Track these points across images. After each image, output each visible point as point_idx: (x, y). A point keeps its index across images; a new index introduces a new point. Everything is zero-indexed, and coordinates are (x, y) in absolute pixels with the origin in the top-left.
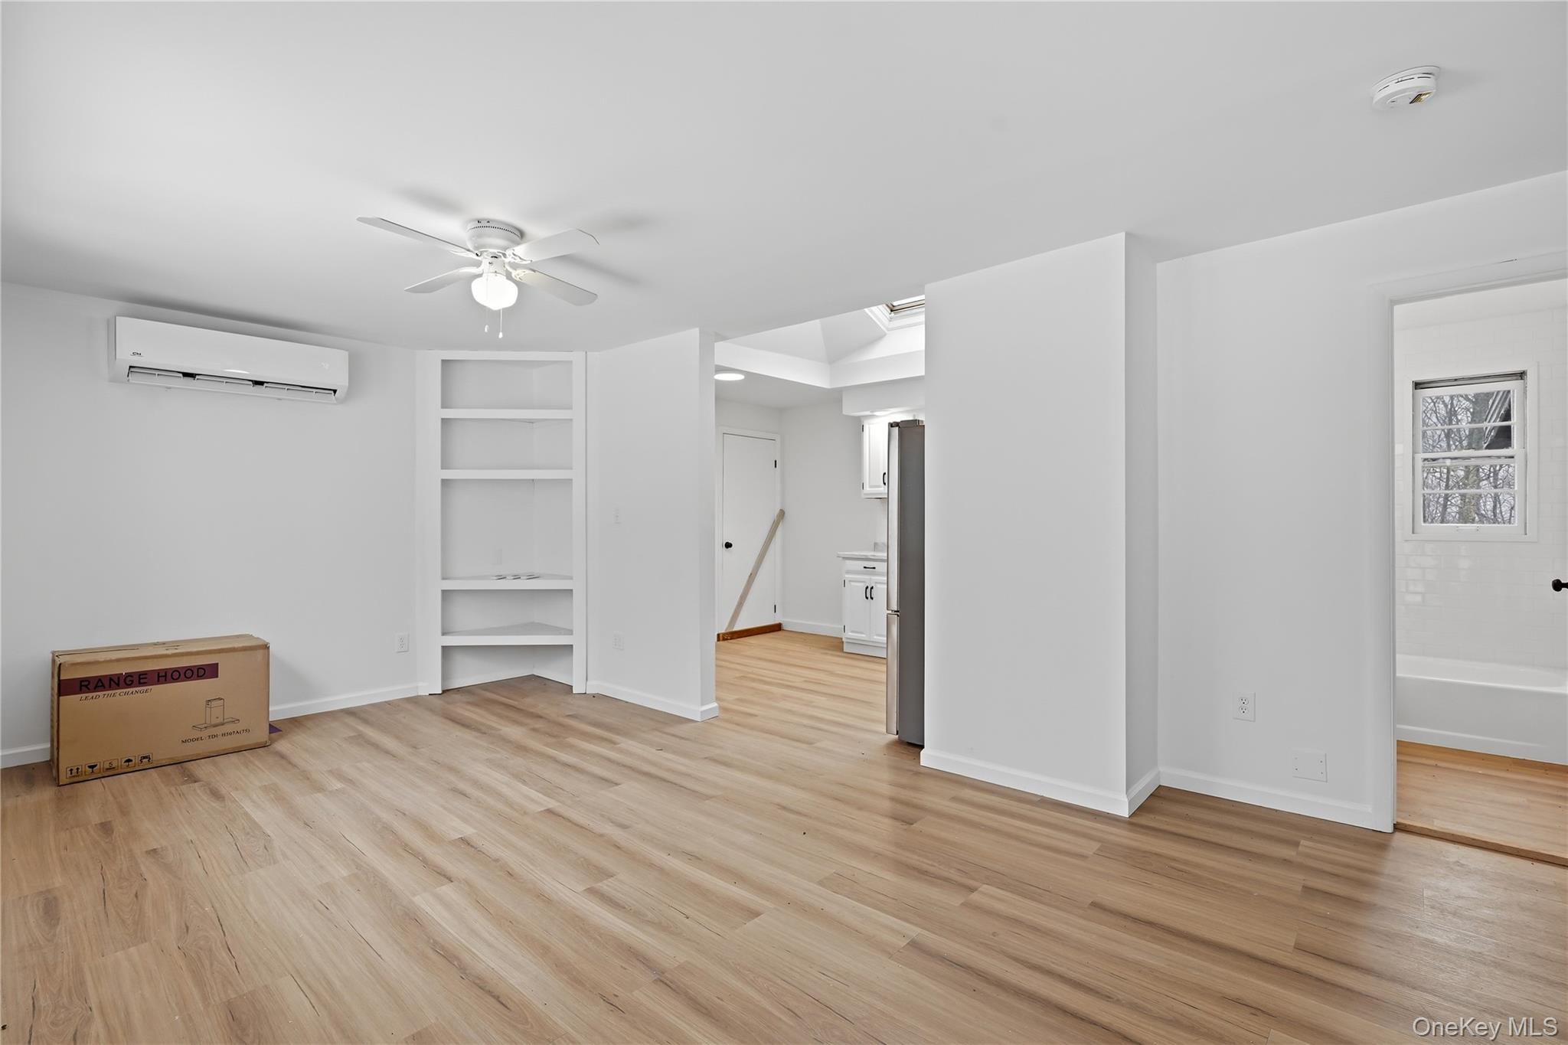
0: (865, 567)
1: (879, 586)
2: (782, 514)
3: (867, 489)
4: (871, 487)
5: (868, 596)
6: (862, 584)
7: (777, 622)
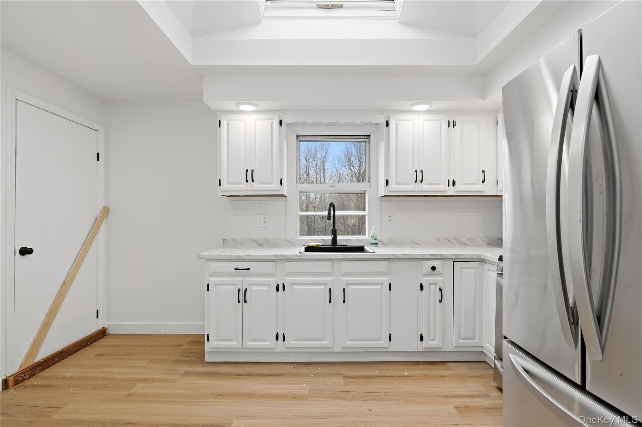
0: (236, 269)
1: (254, 288)
2: (106, 211)
3: (224, 185)
4: (229, 183)
5: (242, 299)
6: (231, 287)
7: (100, 327)
